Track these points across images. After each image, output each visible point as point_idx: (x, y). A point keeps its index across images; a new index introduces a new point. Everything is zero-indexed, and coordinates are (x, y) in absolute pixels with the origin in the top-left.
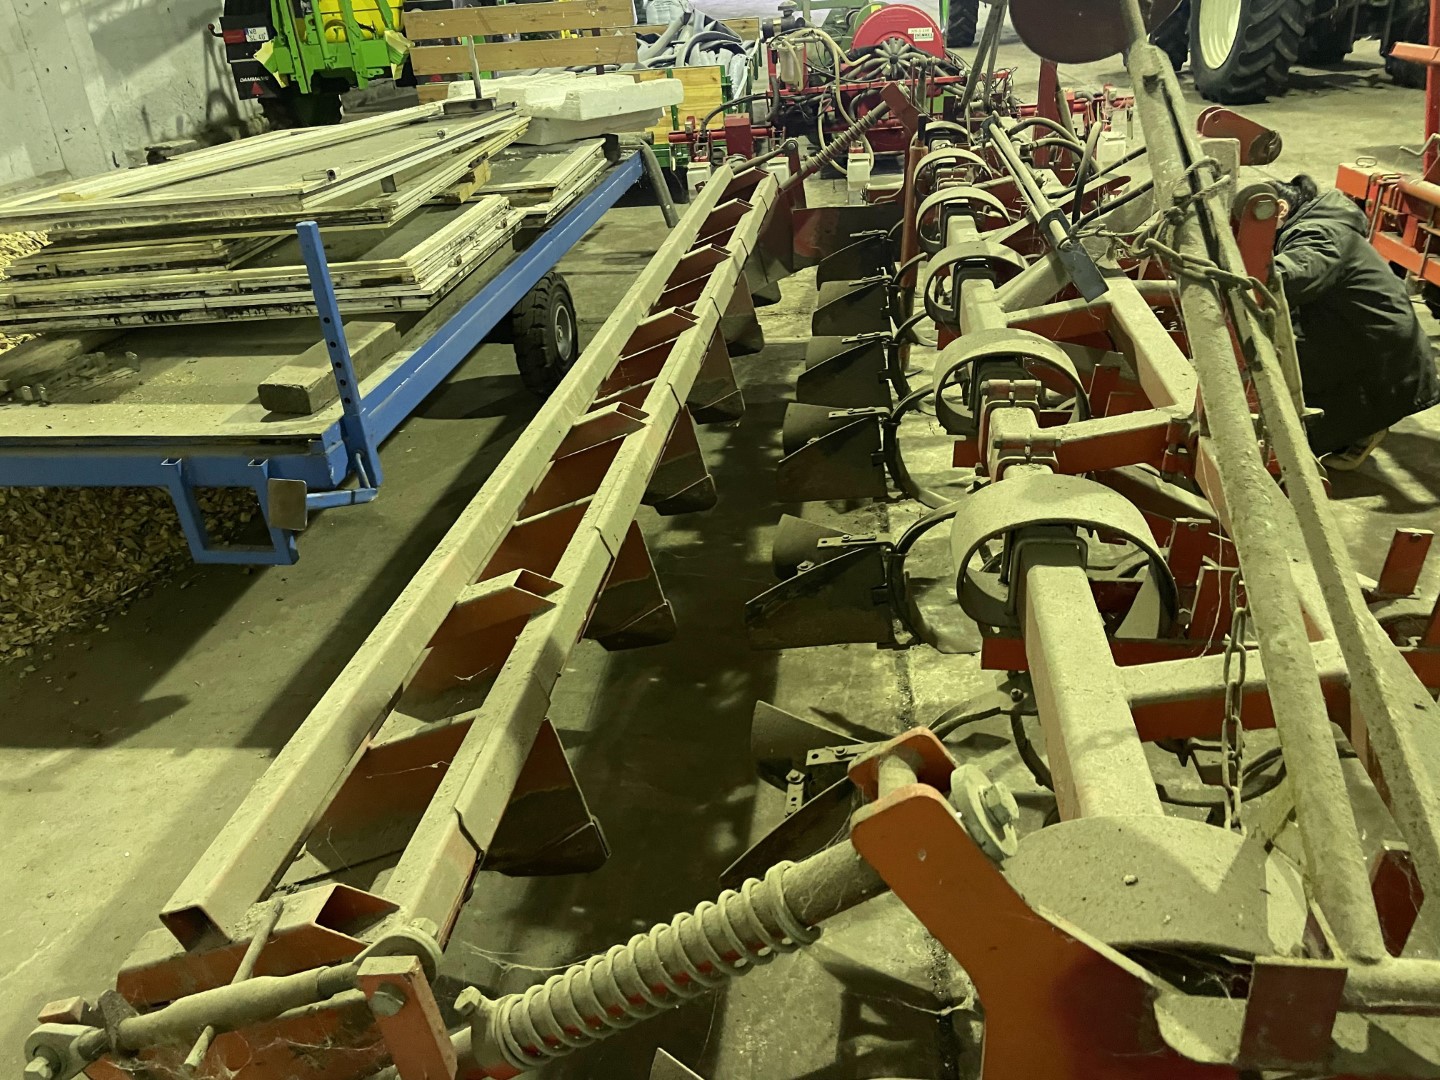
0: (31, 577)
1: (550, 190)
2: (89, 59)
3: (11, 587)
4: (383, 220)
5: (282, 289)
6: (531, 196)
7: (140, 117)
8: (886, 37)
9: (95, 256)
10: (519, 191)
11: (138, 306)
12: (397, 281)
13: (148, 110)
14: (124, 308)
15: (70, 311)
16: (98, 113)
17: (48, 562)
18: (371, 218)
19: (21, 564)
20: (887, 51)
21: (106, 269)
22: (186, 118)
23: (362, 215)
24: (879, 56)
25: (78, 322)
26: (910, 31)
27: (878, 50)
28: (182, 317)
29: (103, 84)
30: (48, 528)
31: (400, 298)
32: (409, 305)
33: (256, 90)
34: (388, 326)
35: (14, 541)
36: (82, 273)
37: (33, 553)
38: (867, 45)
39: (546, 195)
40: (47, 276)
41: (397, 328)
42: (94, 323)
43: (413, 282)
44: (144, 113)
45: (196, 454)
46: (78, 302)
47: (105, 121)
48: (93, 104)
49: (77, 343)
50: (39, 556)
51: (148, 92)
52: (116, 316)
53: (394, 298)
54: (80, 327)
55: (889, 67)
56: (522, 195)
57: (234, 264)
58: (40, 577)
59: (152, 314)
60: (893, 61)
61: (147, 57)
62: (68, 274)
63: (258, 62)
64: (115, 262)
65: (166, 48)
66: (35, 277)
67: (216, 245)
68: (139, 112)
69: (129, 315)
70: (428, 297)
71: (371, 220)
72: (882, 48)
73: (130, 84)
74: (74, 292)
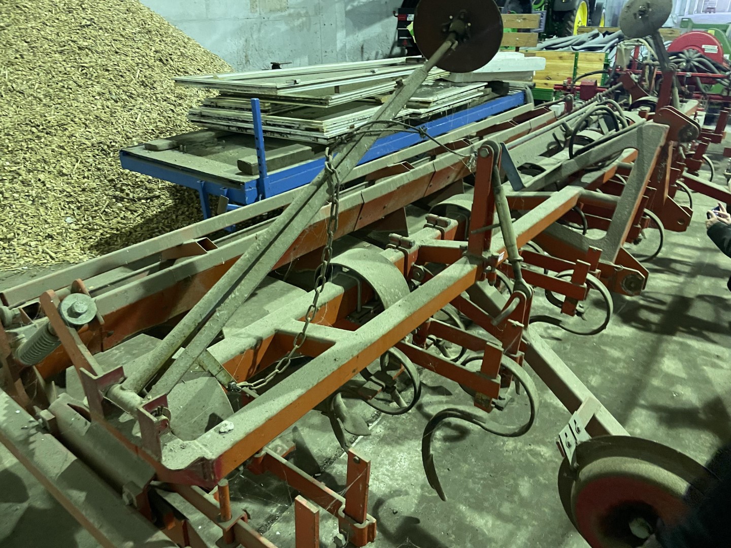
0: (180, 218)
1: (429, 103)
2: (342, 22)
3: (173, 219)
4: (326, 104)
5: (280, 126)
6: (421, 105)
7: (360, 50)
8: (687, 48)
9: (229, 102)
10: (417, 102)
11: (234, 123)
12: (317, 130)
13: (364, 47)
14: (231, 123)
15: (214, 121)
16: (339, 45)
17: (189, 214)
18: (321, 103)
19: (180, 212)
20: (686, 56)
21: (231, 108)
22: (380, 52)
23: (318, 101)
24: (680, 58)
25: (218, 126)
26: (703, 46)
27: (681, 55)
28: (248, 131)
29: (345, 33)
30: (196, 202)
31: (317, 138)
32: (321, 141)
33: (405, 43)
34: (308, 148)
35: (182, 203)
36: (223, 108)
37: (186, 209)
38: (675, 51)
39: (427, 105)
40: (213, 107)
41: (312, 150)
42: (222, 127)
43: (323, 132)
44: (362, 48)
45: (210, 181)
46: (219, 118)
47: (341, 50)
48: (338, 42)
49: (213, 134)
50: (188, 211)
51: (366, 38)
52: (229, 126)
53: (315, 137)
54: (218, 128)
55: (684, 64)
56: (417, 104)
57: (271, 113)
58: (183, 218)
59: (239, 128)
60: (688, 61)
61: (370, 23)
62: (220, 107)
63: (408, 30)
64: (233, 105)
65: (380, 19)
66: (210, 106)
67: (267, 105)
68: (360, 47)
69: (233, 127)
70: (327, 139)
71: (321, 104)
72: (683, 53)
73: (360, 35)
74: (218, 114)
